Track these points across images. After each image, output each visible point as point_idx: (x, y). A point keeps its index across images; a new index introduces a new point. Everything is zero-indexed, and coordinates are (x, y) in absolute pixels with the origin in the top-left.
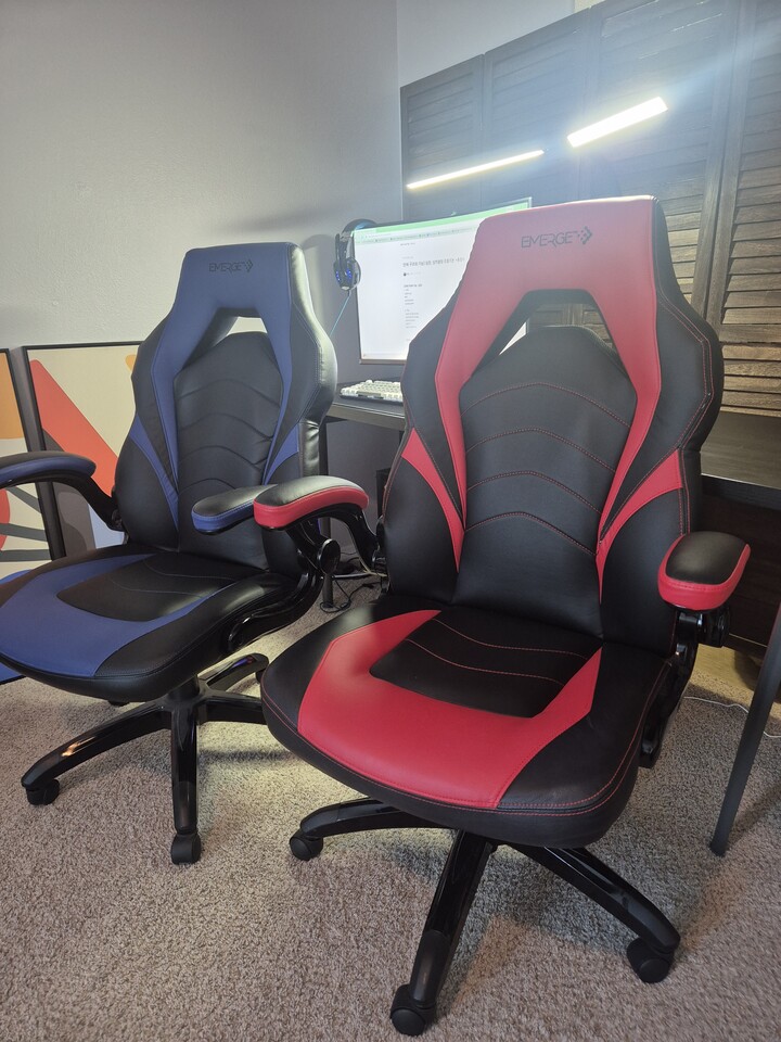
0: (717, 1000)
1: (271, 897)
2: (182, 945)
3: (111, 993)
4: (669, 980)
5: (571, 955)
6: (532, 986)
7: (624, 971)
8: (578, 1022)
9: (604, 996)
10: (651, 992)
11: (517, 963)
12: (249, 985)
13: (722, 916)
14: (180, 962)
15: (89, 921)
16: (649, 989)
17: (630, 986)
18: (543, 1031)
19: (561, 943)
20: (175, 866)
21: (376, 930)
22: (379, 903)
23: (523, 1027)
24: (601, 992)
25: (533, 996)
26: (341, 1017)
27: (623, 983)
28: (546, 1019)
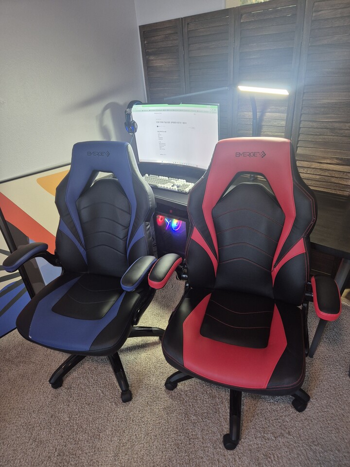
0: (322, 413)
1: (165, 408)
2: (140, 435)
3: (122, 460)
4: (306, 410)
5: (274, 407)
6: (265, 422)
7: (292, 410)
8: (283, 432)
9: (288, 420)
10: (302, 416)
11: (257, 415)
12: (171, 445)
13: (318, 381)
14: (143, 442)
15: (101, 434)
16: (301, 414)
17: (295, 415)
18: (273, 438)
19: (270, 404)
20: (124, 404)
21: (207, 413)
22: (205, 402)
23: (266, 438)
24: (287, 419)
25: (266, 426)
26: (206, 449)
27: (293, 414)
28: (272, 433)
